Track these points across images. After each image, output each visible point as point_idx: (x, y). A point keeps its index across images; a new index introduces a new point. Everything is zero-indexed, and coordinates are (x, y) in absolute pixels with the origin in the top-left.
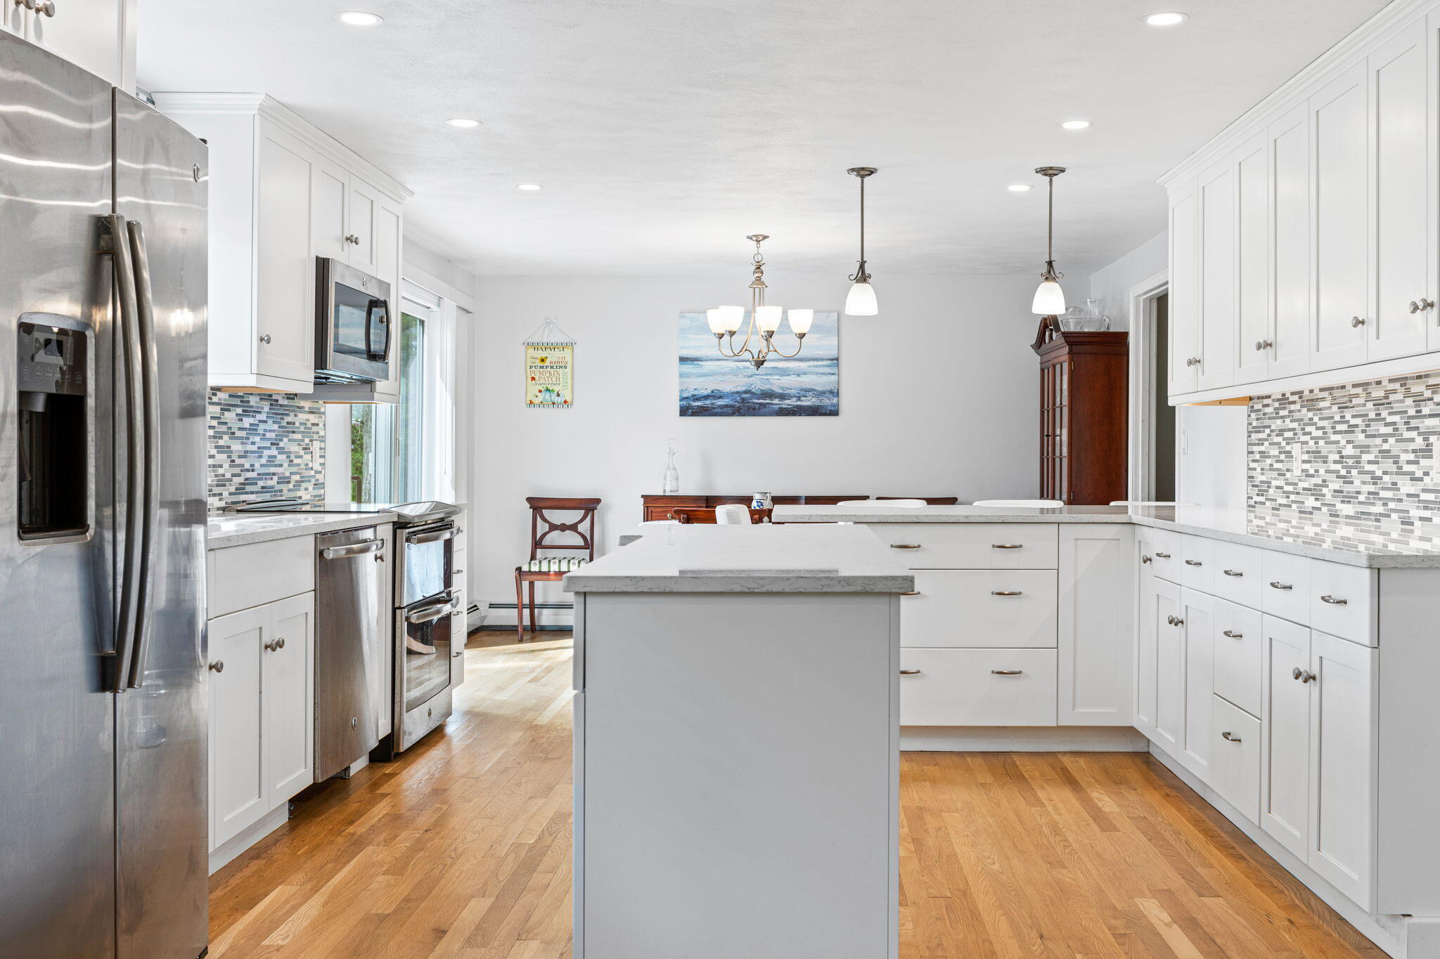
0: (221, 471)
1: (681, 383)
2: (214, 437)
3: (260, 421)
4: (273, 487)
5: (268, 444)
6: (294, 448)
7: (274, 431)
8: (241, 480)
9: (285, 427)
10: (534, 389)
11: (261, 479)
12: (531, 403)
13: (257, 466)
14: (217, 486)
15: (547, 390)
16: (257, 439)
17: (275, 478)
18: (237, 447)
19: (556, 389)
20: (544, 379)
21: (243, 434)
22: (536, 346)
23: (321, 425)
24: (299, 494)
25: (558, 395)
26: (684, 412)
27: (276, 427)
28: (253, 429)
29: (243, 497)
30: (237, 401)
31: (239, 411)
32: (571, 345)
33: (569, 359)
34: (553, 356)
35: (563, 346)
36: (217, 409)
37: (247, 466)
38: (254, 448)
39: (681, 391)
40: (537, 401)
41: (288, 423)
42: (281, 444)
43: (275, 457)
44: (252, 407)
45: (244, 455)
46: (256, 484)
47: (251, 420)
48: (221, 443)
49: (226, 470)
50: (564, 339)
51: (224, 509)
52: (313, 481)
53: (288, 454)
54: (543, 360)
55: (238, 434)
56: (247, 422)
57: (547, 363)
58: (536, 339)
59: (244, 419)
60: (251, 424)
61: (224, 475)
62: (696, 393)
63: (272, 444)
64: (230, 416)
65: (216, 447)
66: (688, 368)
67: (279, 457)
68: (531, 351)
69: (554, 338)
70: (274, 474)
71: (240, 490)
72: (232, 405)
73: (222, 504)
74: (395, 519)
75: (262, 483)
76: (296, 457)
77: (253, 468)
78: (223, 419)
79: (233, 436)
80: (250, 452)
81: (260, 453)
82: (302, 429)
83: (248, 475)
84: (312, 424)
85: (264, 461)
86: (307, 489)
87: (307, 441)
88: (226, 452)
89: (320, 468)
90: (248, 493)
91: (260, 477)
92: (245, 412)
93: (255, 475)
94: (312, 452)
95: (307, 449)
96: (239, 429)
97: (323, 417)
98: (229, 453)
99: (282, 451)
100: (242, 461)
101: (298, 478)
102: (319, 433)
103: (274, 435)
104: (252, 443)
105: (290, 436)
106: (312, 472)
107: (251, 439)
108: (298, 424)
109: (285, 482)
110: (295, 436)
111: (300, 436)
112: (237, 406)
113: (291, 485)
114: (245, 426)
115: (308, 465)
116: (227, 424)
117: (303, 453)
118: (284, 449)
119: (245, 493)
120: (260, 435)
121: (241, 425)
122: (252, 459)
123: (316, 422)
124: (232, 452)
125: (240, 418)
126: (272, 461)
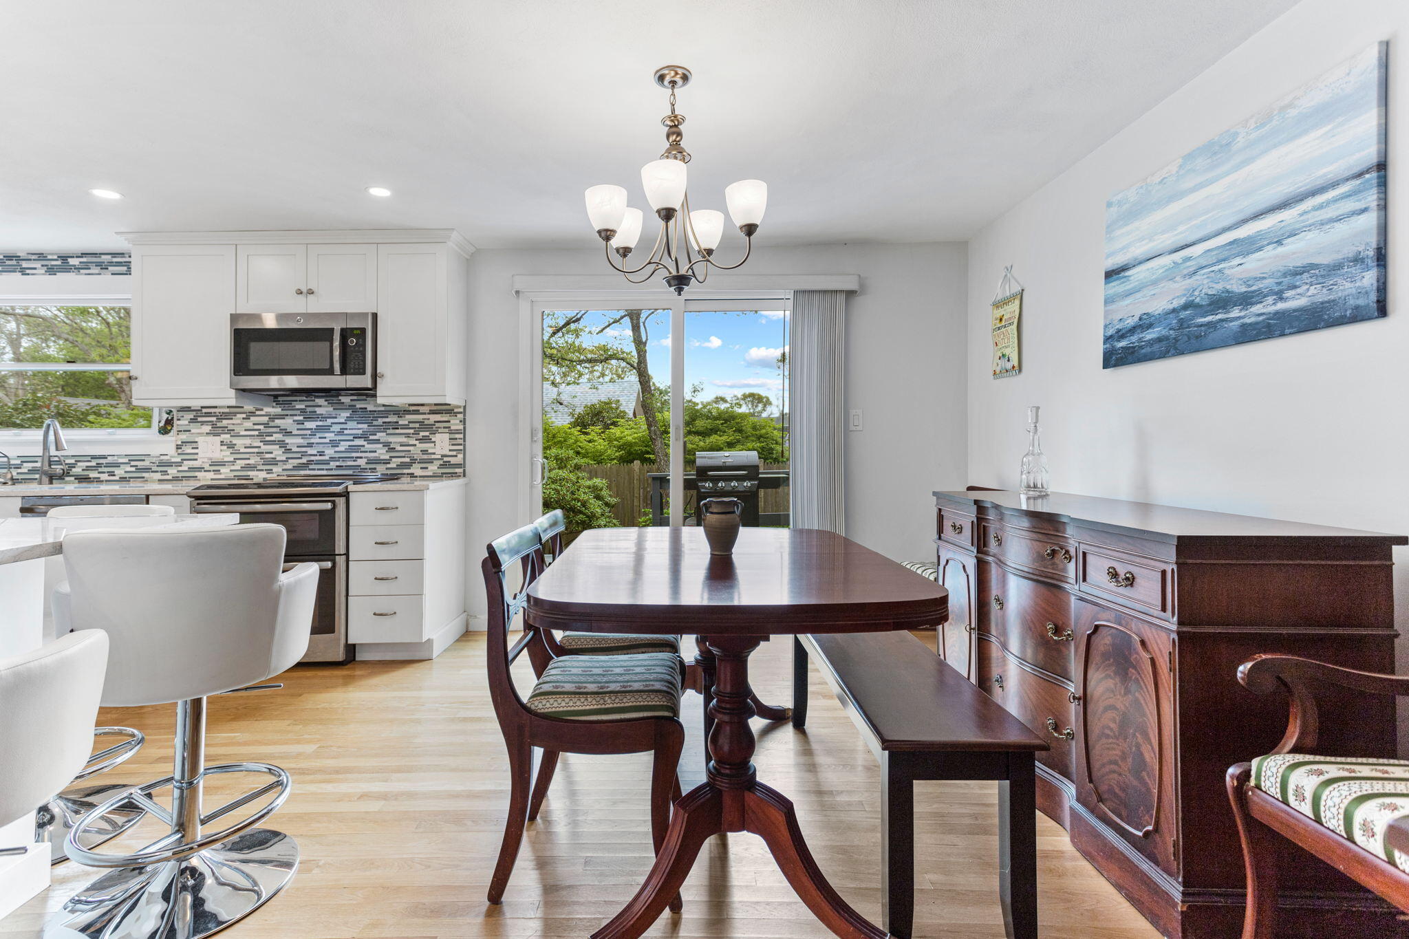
0: (268, 456)
2: (258, 436)
3: (332, 423)
4: (360, 466)
5: (350, 438)
6: (396, 439)
7: (359, 429)
8: (304, 460)
9: (379, 426)
11: (336, 461)
13: (330, 452)
14: (263, 464)
16: (327, 435)
17: (365, 460)
18: (294, 441)
21: (309, 432)
23: (453, 421)
24: (408, 471)
27: (365, 426)
28: (323, 429)
29: (303, 472)
31: (300, 418)
36: (263, 419)
37: (312, 452)
38: (327, 440)
41: (382, 423)
42: (371, 437)
43: (364, 446)
44: (321, 414)
45: (310, 445)
46: (329, 464)
47: (320, 423)
48: (268, 438)
49: (278, 453)
52: (440, 462)
53: (386, 444)
55: (295, 432)
56: (310, 425)
59: (305, 423)
60: (317, 426)
61: (274, 458)
63: (354, 438)
64: (285, 422)
65: (261, 442)
67: (367, 446)
70: (361, 458)
71: (303, 467)
72: (284, 415)
74: (186, 493)
75: (338, 464)
76: (401, 446)
77: (321, 454)
78: (271, 424)
79: (288, 433)
80: (317, 443)
81: (334, 444)
82: (417, 425)
83: (312, 458)
84: (435, 422)
85: (341, 448)
86: (427, 468)
87: (422, 434)
88: (278, 444)
89: (454, 453)
90: (314, 469)
91: (333, 459)
92: (308, 419)
93: (327, 458)
94: (434, 442)
95: (425, 440)
96: (298, 429)
97: (460, 416)
98: (282, 444)
99: (377, 441)
100: (304, 449)
101: (407, 460)
102: (450, 427)
103: (360, 432)
104: (320, 438)
105: (391, 431)
106: (433, 456)
107: (318, 435)
108: (407, 423)
109: (381, 463)
110: (397, 431)
111: (412, 431)
112: (296, 415)
113: (392, 465)
114: (307, 427)
115: (427, 451)
116: (279, 427)
117: (417, 442)
118: (379, 440)
119: (310, 469)
120: (334, 432)
121: (301, 426)
122: (319, 448)
123: (445, 419)
124: (287, 444)
125: (300, 422)
126: (355, 448)
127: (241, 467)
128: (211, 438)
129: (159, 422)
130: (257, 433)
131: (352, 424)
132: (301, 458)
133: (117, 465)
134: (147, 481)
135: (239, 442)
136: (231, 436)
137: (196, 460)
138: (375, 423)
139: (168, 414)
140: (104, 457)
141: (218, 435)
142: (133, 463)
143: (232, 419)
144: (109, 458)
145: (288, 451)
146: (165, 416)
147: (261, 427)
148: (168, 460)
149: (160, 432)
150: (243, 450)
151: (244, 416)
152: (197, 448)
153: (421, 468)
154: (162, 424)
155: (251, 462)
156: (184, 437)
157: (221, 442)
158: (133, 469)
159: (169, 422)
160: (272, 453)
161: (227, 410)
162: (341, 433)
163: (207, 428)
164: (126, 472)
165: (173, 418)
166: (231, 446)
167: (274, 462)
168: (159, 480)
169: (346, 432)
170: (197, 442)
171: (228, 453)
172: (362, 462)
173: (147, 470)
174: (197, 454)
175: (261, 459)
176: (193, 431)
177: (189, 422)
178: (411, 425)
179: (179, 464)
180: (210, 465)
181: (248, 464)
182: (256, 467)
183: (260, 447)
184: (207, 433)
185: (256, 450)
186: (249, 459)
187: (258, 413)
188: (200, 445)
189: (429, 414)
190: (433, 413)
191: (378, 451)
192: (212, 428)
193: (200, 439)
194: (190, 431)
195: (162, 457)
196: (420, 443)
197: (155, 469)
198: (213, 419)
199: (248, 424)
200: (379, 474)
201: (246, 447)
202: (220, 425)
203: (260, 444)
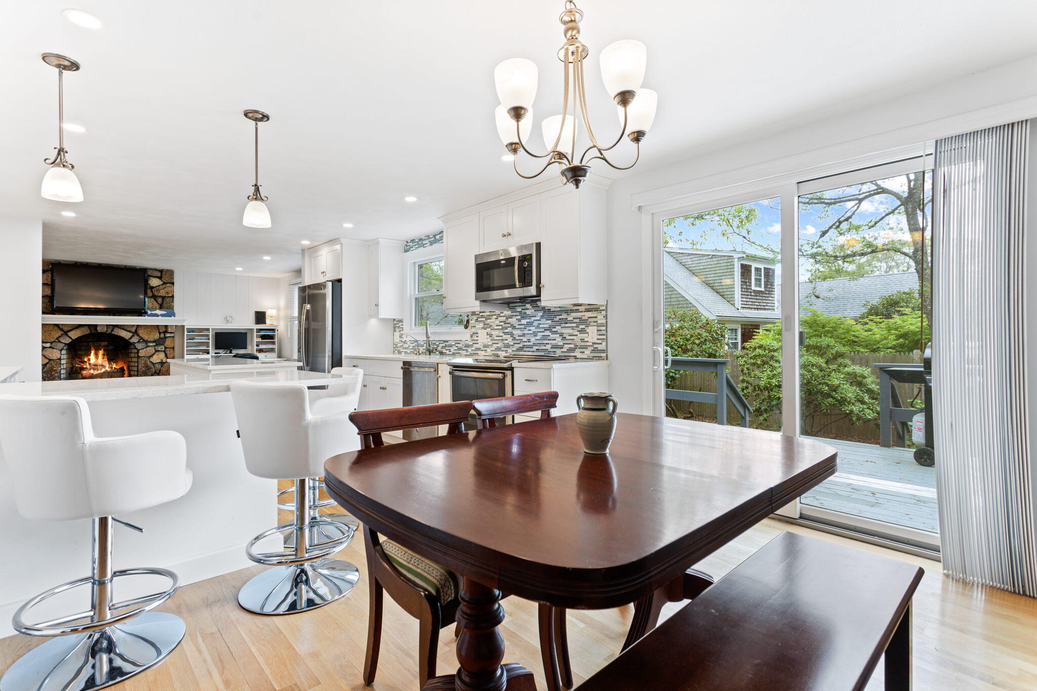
0: (506, 342)
3: (534, 320)
4: (548, 350)
5: (542, 330)
6: (566, 331)
7: (547, 324)
8: (521, 345)
9: (557, 321)
11: (536, 346)
16: (531, 328)
17: (550, 346)
18: (517, 332)
21: (523, 326)
23: (599, 317)
24: (573, 354)
27: (550, 322)
28: (530, 324)
31: (519, 317)
36: (503, 318)
37: (525, 339)
38: (531, 332)
41: (561, 319)
42: (554, 330)
43: (549, 336)
44: (529, 315)
45: (524, 335)
47: (528, 321)
48: (506, 331)
49: (510, 341)
52: (591, 348)
53: (561, 335)
55: (517, 327)
56: (524, 322)
59: (522, 320)
60: (527, 322)
61: (508, 343)
63: (545, 330)
64: (513, 320)
67: (551, 336)
70: (548, 344)
71: (521, 349)
73: (507, 355)
75: (537, 348)
76: (569, 335)
77: (529, 341)
78: (507, 322)
79: (514, 328)
80: (527, 334)
81: (535, 334)
82: (578, 321)
83: (525, 344)
84: (588, 318)
85: (538, 337)
86: (584, 352)
87: (581, 327)
88: (509, 334)
89: (600, 341)
90: (526, 351)
91: (534, 344)
92: (523, 318)
93: (531, 344)
94: (588, 333)
95: (582, 331)
96: (519, 325)
97: (604, 313)
98: (512, 334)
99: (556, 332)
100: (521, 338)
101: (572, 346)
102: (597, 322)
103: (547, 326)
104: (528, 330)
105: (563, 325)
106: (588, 344)
107: (528, 328)
108: (572, 319)
109: (558, 348)
110: (567, 325)
111: (575, 325)
112: (517, 316)
113: (565, 350)
114: (523, 323)
115: (584, 339)
116: (510, 323)
117: (578, 333)
118: (557, 331)
119: (524, 351)
120: (535, 326)
121: (519, 323)
122: (528, 337)
123: (595, 315)
124: (514, 334)
125: (519, 320)
126: (545, 337)
127: (495, 349)
128: (483, 330)
129: (464, 322)
130: (500, 327)
131: (543, 321)
132: (520, 344)
133: (451, 346)
135: (495, 333)
136: (491, 330)
137: (478, 343)
138: (555, 319)
139: (467, 317)
140: (447, 341)
141: (486, 329)
142: (457, 345)
143: (491, 319)
144: (449, 342)
145: (514, 339)
147: (502, 324)
149: (465, 327)
150: (496, 338)
151: (496, 317)
152: (478, 337)
153: (581, 352)
155: (499, 345)
156: (473, 330)
157: (487, 333)
158: (456, 348)
159: (468, 321)
160: (507, 340)
162: (538, 327)
163: (481, 325)
164: (454, 350)
166: (491, 336)
167: (508, 346)
168: (465, 355)
169: (541, 326)
170: (477, 333)
171: (489, 340)
172: (548, 347)
173: (460, 349)
174: (478, 340)
175: (503, 343)
176: (477, 326)
177: (475, 322)
178: (575, 321)
179: (472, 346)
180: (483, 347)
181: (498, 347)
182: (501, 349)
183: (502, 336)
184: (482, 328)
185: (500, 338)
186: (498, 343)
187: (501, 315)
188: (479, 335)
189: (585, 312)
190: (587, 311)
191: (557, 340)
192: (484, 324)
193: (479, 331)
194: (475, 326)
195: (466, 342)
196: (580, 333)
197: (464, 348)
198: (484, 319)
199: (497, 322)
200: (557, 355)
201: (497, 336)
202: (486, 323)
203: (503, 334)
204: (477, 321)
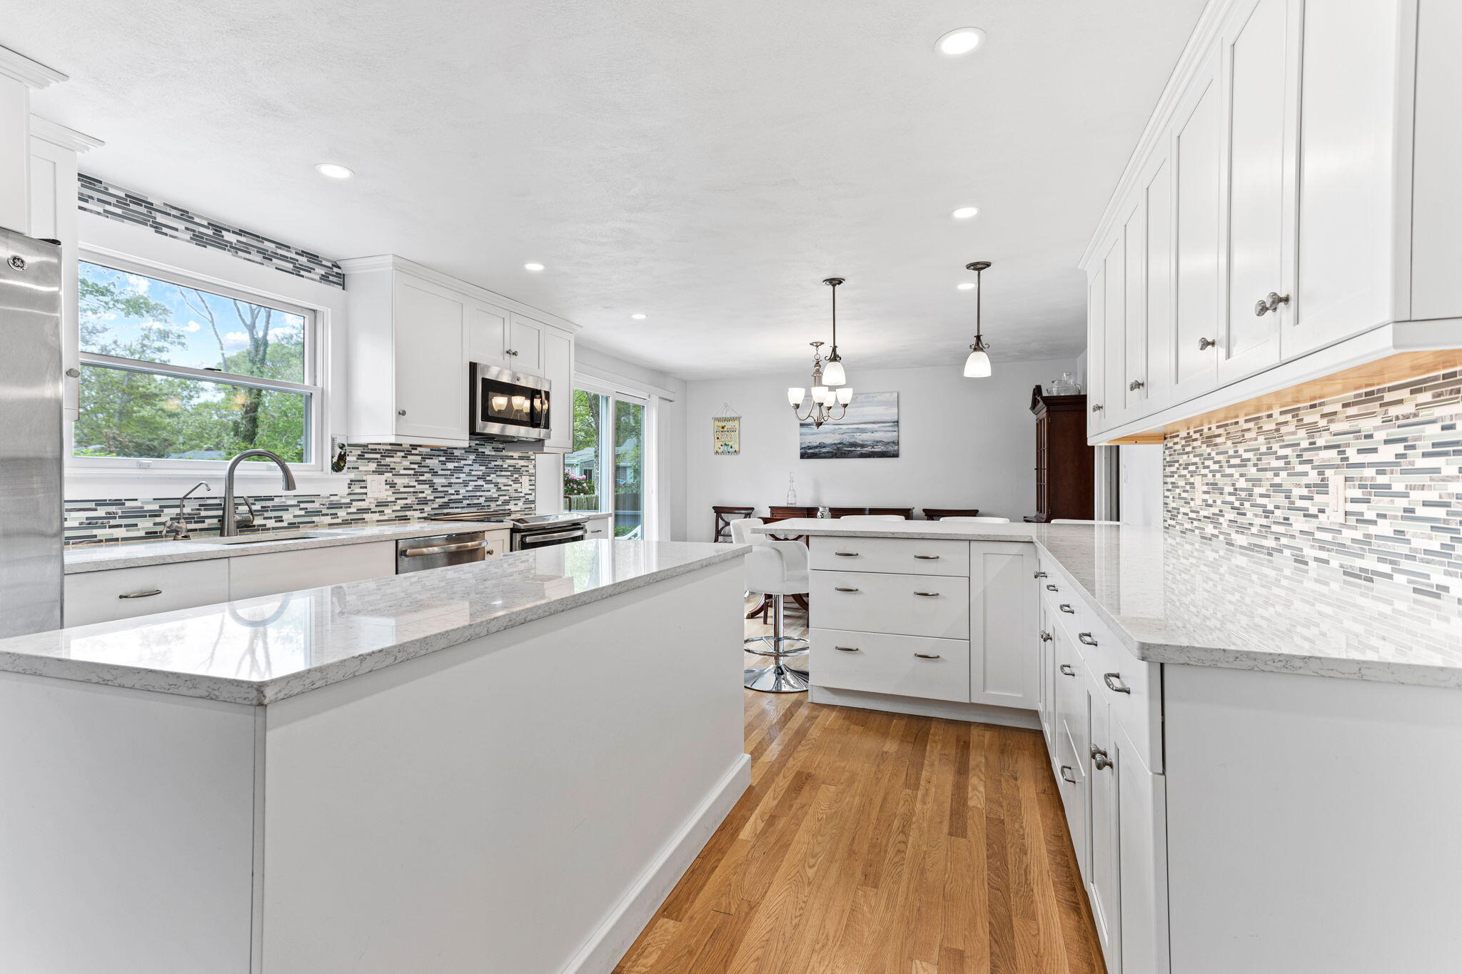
0: (421, 495)
1: (801, 439)
2: (413, 475)
3: (465, 465)
4: (480, 504)
5: (475, 478)
6: (502, 480)
7: (481, 471)
8: (446, 500)
9: (493, 468)
10: (718, 444)
11: (467, 499)
12: (717, 452)
13: (462, 491)
14: (418, 504)
15: (726, 444)
16: (462, 476)
17: (484, 498)
18: (439, 481)
19: (730, 444)
20: (724, 438)
21: (449, 472)
22: (719, 420)
23: (531, 467)
24: (507, 507)
25: (731, 447)
26: (803, 456)
27: (483, 468)
28: (458, 470)
29: (445, 511)
30: (441, 453)
31: (444, 459)
32: (738, 419)
33: (737, 426)
34: (729, 425)
35: (733, 419)
36: (418, 458)
37: (452, 492)
38: (461, 481)
39: (801, 444)
40: (720, 451)
41: (495, 466)
42: (488, 478)
43: (483, 486)
44: (458, 456)
45: (450, 485)
46: (462, 502)
47: (456, 464)
48: (421, 478)
49: (428, 493)
50: (735, 415)
51: (425, 518)
52: (523, 500)
53: (496, 484)
54: (723, 428)
55: (440, 472)
56: (450, 466)
57: (725, 429)
58: (719, 416)
59: (447, 464)
60: (455, 467)
61: (425, 498)
62: (809, 444)
63: (479, 478)
64: (433, 463)
65: (416, 481)
66: (805, 430)
67: (486, 486)
68: (717, 422)
69: (728, 415)
70: (482, 496)
71: (444, 506)
72: (434, 456)
73: (425, 515)
74: (512, 527)
75: (468, 502)
76: (504, 486)
77: (457, 493)
78: (423, 464)
79: (435, 473)
80: (455, 483)
81: (465, 484)
82: (511, 469)
83: (452, 497)
84: (522, 466)
85: (470, 488)
86: (517, 504)
87: (516, 476)
88: (427, 484)
89: (530, 492)
90: (453, 508)
91: (465, 498)
92: (450, 460)
93: (460, 497)
94: (523, 483)
95: (515, 481)
96: (442, 470)
97: (533, 462)
98: (431, 484)
99: (490, 482)
100: (446, 489)
101: (507, 498)
103: (480, 473)
104: (456, 478)
105: (498, 473)
106: (521, 495)
107: (456, 475)
108: (506, 466)
109: (494, 501)
110: (503, 473)
111: (509, 473)
112: (440, 456)
113: (499, 503)
114: (449, 468)
115: (518, 490)
116: (429, 467)
117: (511, 483)
118: (491, 481)
119: (450, 508)
120: (465, 473)
121: (444, 467)
122: (456, 487)
123: (526, 464)
124: (435, 483)
125: (443, 463)
126: (478, 488)
127: (401, 508)
128: (377, 477)
129: (332, 457)
130: (412, 472)
131: (476, 466)
132: (443, 497)
133: (285, 508)
134: (317, 526)
135: (400, 481)
136: (393, 475)
137: (364, 500)
138: (489, 466)
139: (341, 448)
140: (270, 499)
141: (381, 473)
142: (302, 505)
143: (393, 457)
144: (276, 499)
145: (435, 490)
146: (338, 451)
147: (416, 466)
148: (338, 501)
149: (333, 468)
150: (403, 490)
151: (403, 454)
152: (366, 487)
153: (515, 504)
154: (335, 460)
155: (408, 501)
156: (352, 475)
157: (386, 481)
158: (303, 513)
159: (342, 458)
160: (423, 492)
161: (389, 447)
162: (469, 474)
163: (373, 466)
164: (295, 516)
165: (345, 453)
166: (393, 485)
167: (424, 502)
169: (473, 473)
170: (364, 481)
171: (390, 493)
172: (482, 500)
173: (318, 513)
174: (366, 494)
175: (416, 498)
176: (362, 468)
177: (358, 459)
178: (509, 468)
179: (348, 505)
180: (376, 506)
181: (407, 504)
182: (412, 507)
183: (415, 487)
184: (373, 471)
185: (412, 490)
186: (406, 499)
187: (414, 452)
189: (518, 459)
190: (520, 459)
192: (378, 465)
193: (369, 478)
194: (358, 468)
195: (332, 498)
196: (514, 484)
197: (325, 511)
198: (378, 456)
199: (406, 463)
200: (492, 510)
201: (404, 487)
202: (383, 462)
203: (416, 484)
204: (361, 457)
